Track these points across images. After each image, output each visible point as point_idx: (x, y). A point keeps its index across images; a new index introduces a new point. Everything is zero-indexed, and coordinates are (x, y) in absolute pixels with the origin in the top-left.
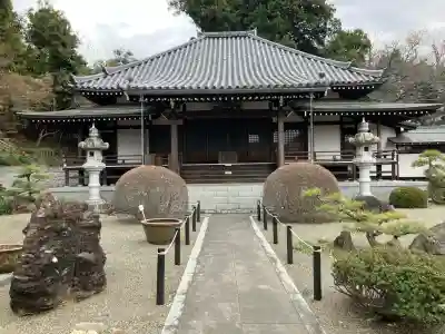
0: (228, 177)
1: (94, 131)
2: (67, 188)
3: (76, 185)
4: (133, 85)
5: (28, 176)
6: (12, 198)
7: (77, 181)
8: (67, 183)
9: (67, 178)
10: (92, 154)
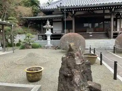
0: (91, 37)
1: (48, 22)
2: (39, 41)
3: (41, 40)
4: (62, 5)
5: (28, 37)
6: (24, 44)
7: (42, 38)
8: (39, 39)
9: (39, 38)
10: (48, 30)
